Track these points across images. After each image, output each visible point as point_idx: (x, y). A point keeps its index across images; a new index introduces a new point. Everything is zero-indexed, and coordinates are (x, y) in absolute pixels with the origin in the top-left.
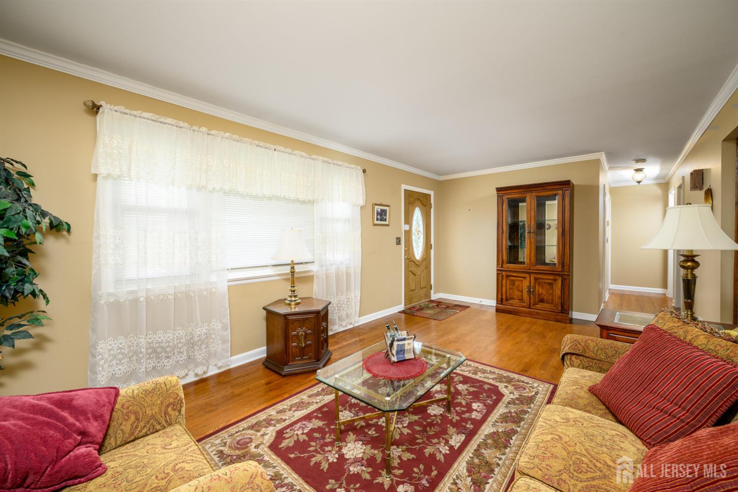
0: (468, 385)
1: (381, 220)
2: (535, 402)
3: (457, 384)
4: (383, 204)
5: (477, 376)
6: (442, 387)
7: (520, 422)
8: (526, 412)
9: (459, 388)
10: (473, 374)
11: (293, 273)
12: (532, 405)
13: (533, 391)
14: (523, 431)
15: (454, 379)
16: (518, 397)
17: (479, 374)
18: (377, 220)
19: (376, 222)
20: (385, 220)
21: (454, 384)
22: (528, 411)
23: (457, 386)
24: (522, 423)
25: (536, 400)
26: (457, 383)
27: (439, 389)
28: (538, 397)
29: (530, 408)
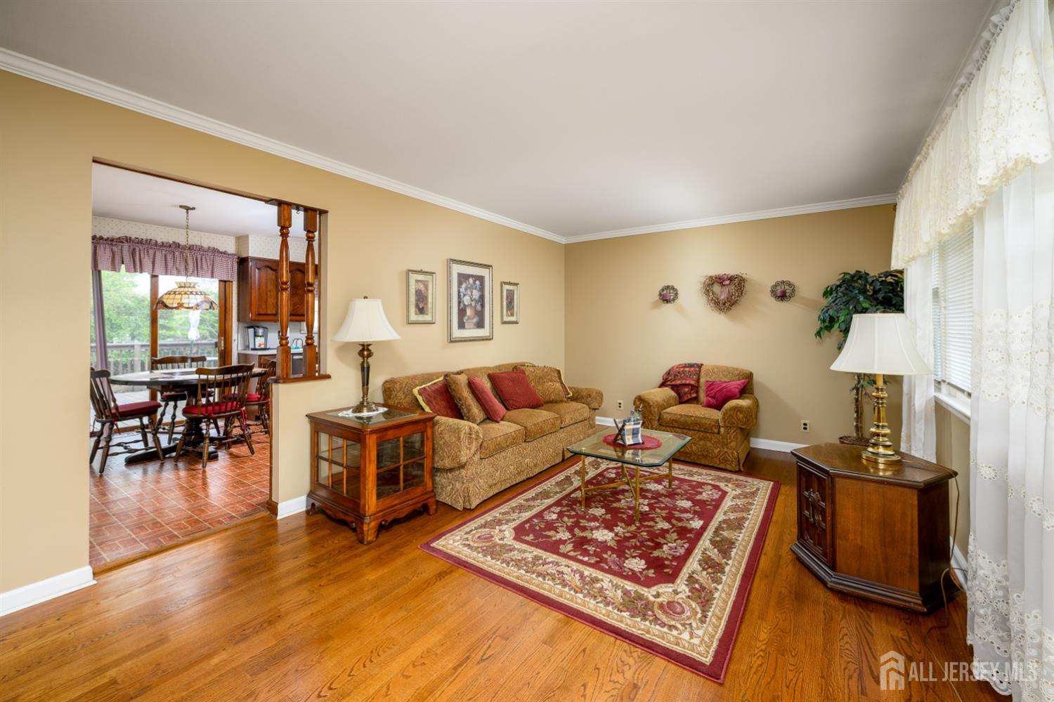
0: (554, 539)
2: (482, 522)
3: (569, 539)
5: (535, 553)
6: (590, 535)
9: (568, 534)
10: (540, 558)
13: (471, 534)
14: (518, 501)
15: (573, 547)
17: (529, 557)
21: (573, 539)
22: (499, 514)
23: (570, 537)
24: (515, 505)
25: (479, 524)
26: (568, 542)
27: (594, 532)
28: (473, 528)
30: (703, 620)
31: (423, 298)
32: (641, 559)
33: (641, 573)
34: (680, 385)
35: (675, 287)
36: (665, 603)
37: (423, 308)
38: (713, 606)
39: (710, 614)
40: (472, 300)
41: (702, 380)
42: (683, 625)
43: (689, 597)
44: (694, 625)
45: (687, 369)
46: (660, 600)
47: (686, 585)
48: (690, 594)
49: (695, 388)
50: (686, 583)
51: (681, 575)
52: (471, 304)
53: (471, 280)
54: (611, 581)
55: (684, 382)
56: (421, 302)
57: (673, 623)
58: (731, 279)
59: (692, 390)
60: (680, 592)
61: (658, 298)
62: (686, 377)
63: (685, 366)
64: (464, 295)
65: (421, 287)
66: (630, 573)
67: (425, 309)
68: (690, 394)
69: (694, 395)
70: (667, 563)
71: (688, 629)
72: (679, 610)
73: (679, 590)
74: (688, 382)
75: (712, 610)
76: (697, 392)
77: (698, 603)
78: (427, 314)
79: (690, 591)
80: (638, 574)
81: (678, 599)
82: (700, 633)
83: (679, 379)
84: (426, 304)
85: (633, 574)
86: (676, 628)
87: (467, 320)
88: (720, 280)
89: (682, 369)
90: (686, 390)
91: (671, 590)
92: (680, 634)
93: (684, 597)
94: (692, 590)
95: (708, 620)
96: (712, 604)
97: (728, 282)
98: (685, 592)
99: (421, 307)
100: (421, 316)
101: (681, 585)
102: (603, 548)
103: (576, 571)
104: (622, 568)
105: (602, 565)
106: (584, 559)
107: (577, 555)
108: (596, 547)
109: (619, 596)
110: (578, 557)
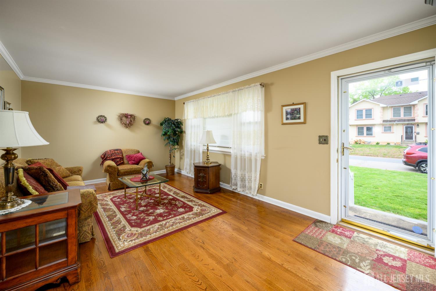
1: (292, 119)
2: (115, 235)
4: (295, 103)
7: (111, 224)
8: (113, 228)
11: (208, 150)
12: (114, 232)
13: (122, 239)
14: (107, 223)
16: (125, 231)
18: (286, 120)
19: (285, 121)
20: (299, 118)
22: (113, 229)
24: (110, 224)
25: (115, 236)
28: (117, 238)
29: (114, 231)
33: (185, 210)
34: (114, 158)
35: (105, 116)
36: (201, 211)
38: (206, 206)
39: (208, 207)
41: (124, 155)
45: (116, 152)
46: (199, 211)
48: (200, 207)
49: (122, 159)
51: (191, 205)
54: (186, 215)
55: (116, 157)
57: (208, 211)
58: (131, 116)
59: (121, 160)
61: (96, 120)
62: (116, 155)
63: (115, 150)
66: (185, 212)
68: (120, 161)
69: (122, 162)
71: (212, 210)
72: (204, 209)
74: (118, 157)
76: (123, 160)
83: (113, 156)
86: (210, 211)
88: (126, 116)
89: (114, 152)
90: (118, 160)
91: (196, 208)
94: (198, 206)
97: (130, 117)
102: (167, 213)
103: (175, 220)
104: (181, 212)
105: (176, 215)
106: (170, 217)
107: (167, 218)
108: (165, 213)
109: (192, 215)
110: (168, 218)
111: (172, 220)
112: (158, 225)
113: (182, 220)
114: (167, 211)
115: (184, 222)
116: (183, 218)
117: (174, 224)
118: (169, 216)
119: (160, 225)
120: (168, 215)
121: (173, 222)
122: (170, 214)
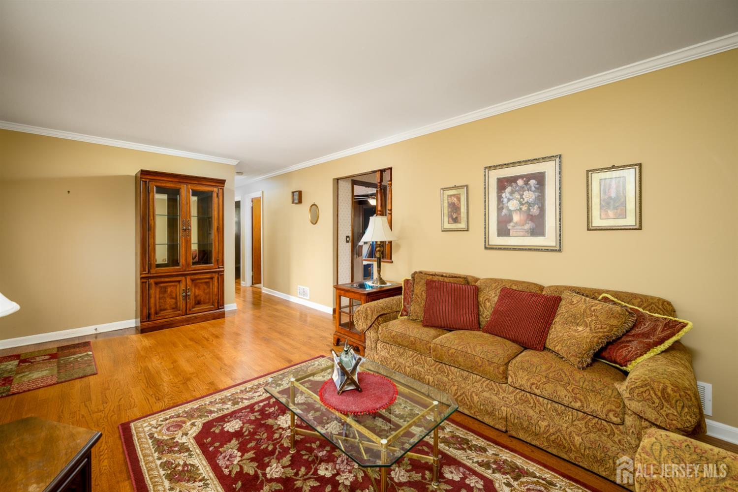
30: (151, 436)
31: (456, 209)
32: (235, 431)
33: (222, 426)
36: (184, 425)
37: (456, 218)
38: (152, 447)
39: (150, 441)
40: (523, 204)
42: (160, 425)
43: (174, 438)
44: (154, 430)
46: (189, 424)
47: (184, 443)
48: (175, 441)
50: (185, 444)
51: (196, 446)
52: (521, 209)
53: (520, 182)
54: (228, 409)
56: (454, 213)
57: (167, 422)
60: (182, 437)
64: (509, 200)
65: (455, 200)
66: (226, 420)
67: (459, 219)
70: (217, 444)
71: (155, 425)
72: (172, 429)
73: (184, 437)
75: (151, 444)
77: (164, 440)
78: (460, 223)
79: (177, 442)
80: (222, 423)
81: (179, 432)
82: (146, 429)
84: (460, 214)
85: (225, 421)
86: (162, 421)
87: (513, 227)
91: (190, 432)
92: (157, 421)
93: (176, 436)
94: (177, 444)
95: (148, 437)
96: (154, 448)
98: (179, 439)
99: (454, 217)
100: (456, 224)
101: (188, 440)
102: (269, 416)
103: (252, 398)
104: (236, 418)
105: (248, 410)
106: (261, 404)
107: (269, 402)
108: (273, 413)
109: (212, 409)
110: (267, 402)
111: (259, 396)
112: (283, 385)
113: (239, 396)
114: (270, 421)
115: (237, 393)
116: (235, 403)
117: (256, 388)
118: (264, 404)
119: (280, 385)
120: (267, 409)
121: (256, 392)
122: (262, 411)
